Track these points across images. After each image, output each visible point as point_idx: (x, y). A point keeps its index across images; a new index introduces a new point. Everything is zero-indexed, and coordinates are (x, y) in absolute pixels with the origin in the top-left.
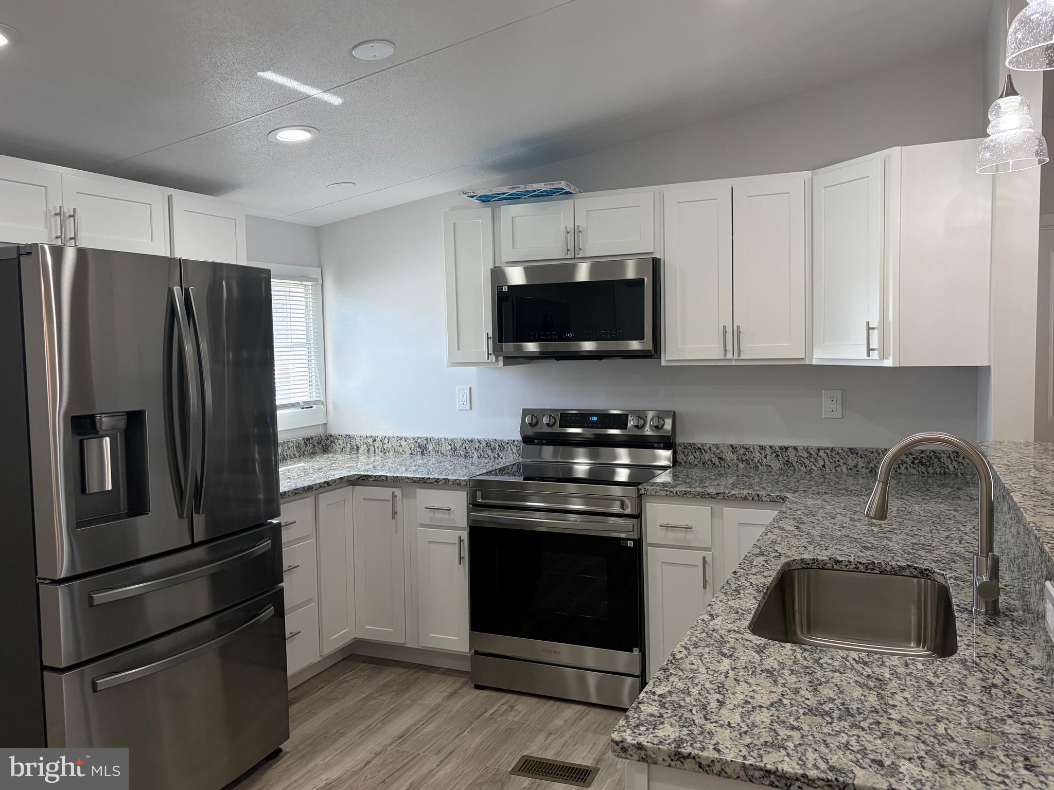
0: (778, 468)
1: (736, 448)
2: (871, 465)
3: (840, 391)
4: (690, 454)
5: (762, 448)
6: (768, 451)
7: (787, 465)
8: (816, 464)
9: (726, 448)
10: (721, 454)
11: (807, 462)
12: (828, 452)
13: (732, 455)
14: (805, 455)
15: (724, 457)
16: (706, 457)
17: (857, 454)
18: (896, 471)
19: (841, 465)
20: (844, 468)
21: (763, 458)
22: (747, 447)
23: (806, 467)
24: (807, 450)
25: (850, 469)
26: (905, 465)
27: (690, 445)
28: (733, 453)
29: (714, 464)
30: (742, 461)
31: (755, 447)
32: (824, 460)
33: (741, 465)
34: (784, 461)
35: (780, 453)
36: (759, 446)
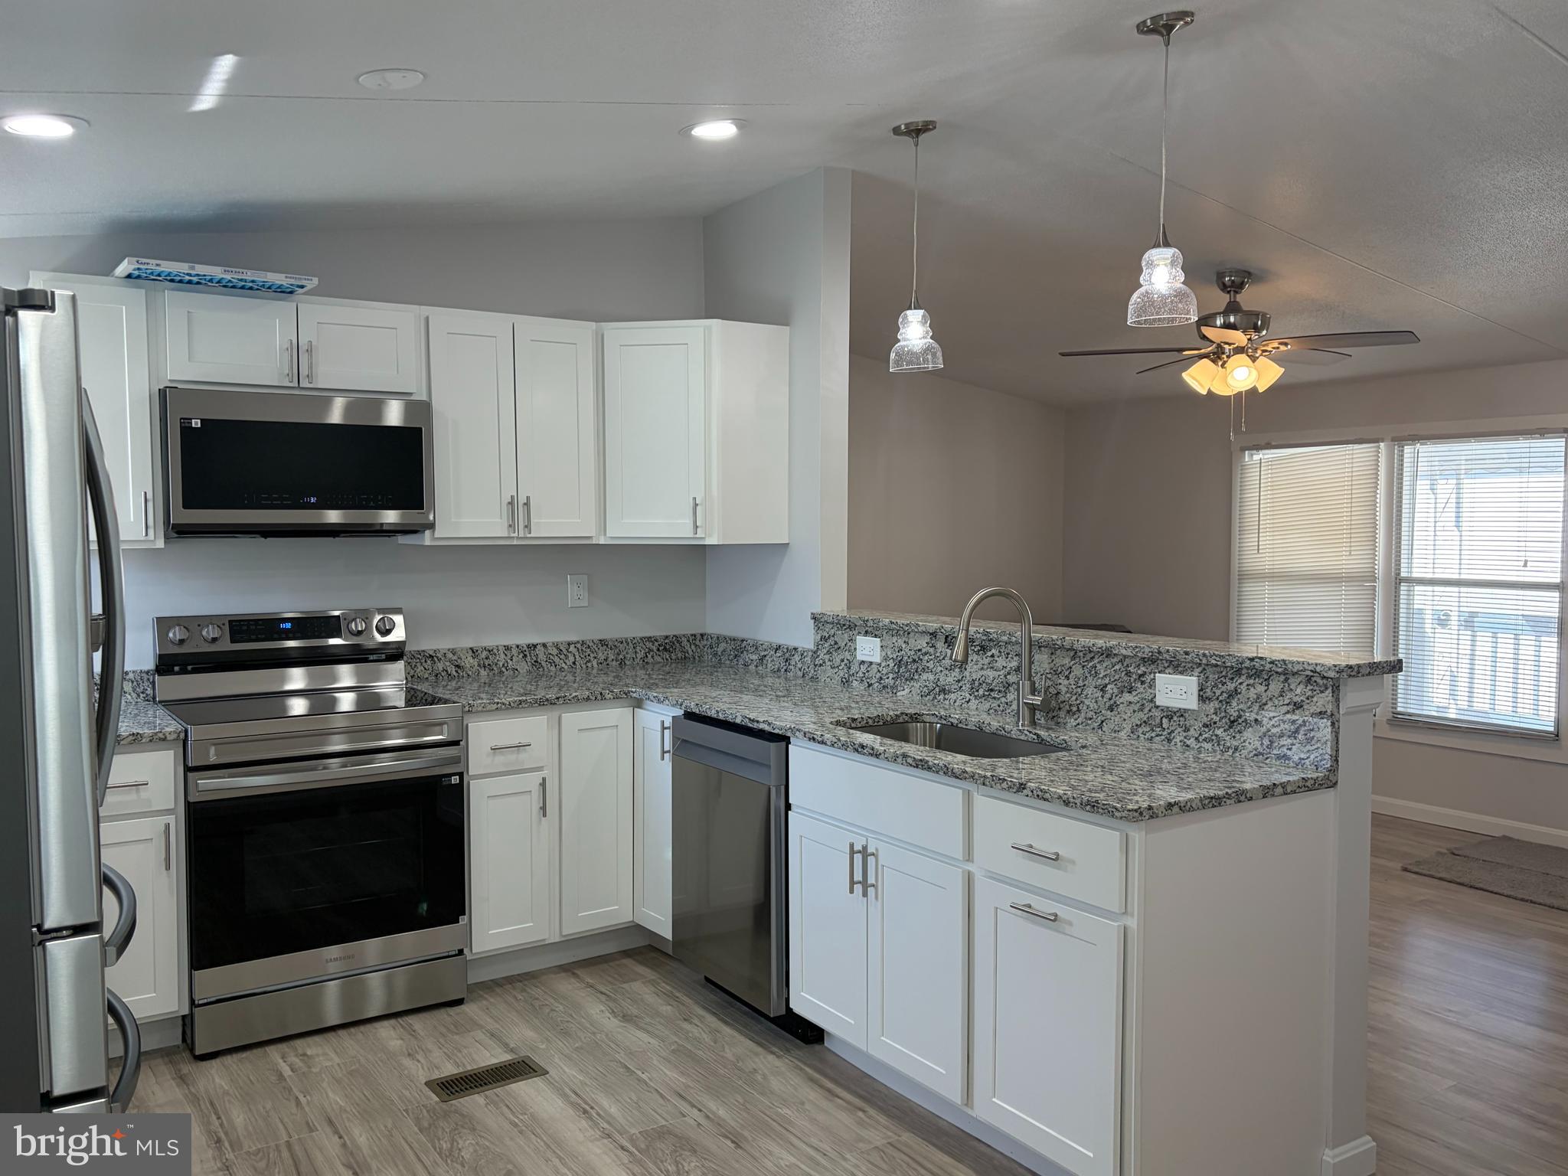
0: (525, 671)
1: (477, 651)
2: (621, 656)
3: (586, 577)
4: (418, 665)
5: (508, 648)
6: (515, 651)
7: (536, 666)
8: (567, 661)
9: (464, 652)
10: (459, 660)
11: (557, 660)
12: (579, 646)
13: (472, 661)
14: (555, 651)
15: (463, 664)
16: (440, 666)
17: (607, 645)
18: (644, 661)
19: (592, 659)
20: (595, 663)
21: (509, 661)
22: (491, 649)
23: (556, 666)
24: (556, 646)
25: (601, 663)
26: (651, 653)
27: (419, 652)
28: (473, 658)
29: (450, 675)
30: (485, 667)
31: (500, 648)
32: (574, 655)
33: (483, 673)
34: (533, 661)
35: (527, 653)
36: (505, 646)
